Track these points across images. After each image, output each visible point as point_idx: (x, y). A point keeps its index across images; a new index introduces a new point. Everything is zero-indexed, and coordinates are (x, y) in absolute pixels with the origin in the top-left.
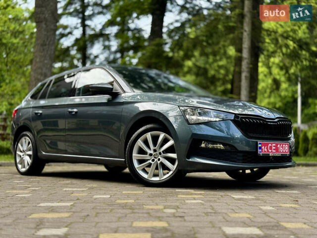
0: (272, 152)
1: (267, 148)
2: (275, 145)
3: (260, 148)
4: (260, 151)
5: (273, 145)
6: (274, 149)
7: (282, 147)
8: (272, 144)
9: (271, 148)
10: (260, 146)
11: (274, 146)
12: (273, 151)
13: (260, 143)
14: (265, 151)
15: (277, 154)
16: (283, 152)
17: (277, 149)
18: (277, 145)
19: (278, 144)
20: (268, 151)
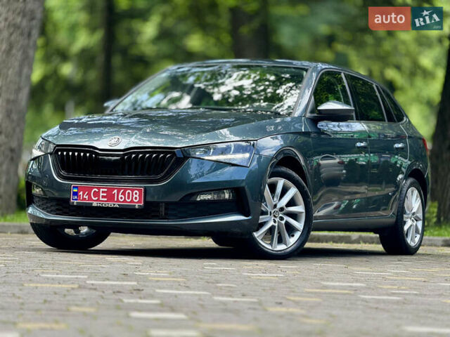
0: (98, 200)
1: (89, 194)
2: (106, 190)
3: (75, 194)
4: (76, 197)
5: (101, 190)
6: (103, 196)
7: (124, 194)
8: (99, 189)
9: (96, 194)
10: (75, 190)
11: (103, 192)
12: (101, 199)
13: (74, 187)
14: (85, 199)
15: (110, 204)
16: (125, 201)
17: (110, 197)
18: (111, 190)
19: (114, 189)
20: (90, 198)
